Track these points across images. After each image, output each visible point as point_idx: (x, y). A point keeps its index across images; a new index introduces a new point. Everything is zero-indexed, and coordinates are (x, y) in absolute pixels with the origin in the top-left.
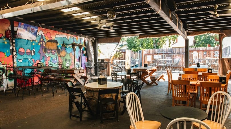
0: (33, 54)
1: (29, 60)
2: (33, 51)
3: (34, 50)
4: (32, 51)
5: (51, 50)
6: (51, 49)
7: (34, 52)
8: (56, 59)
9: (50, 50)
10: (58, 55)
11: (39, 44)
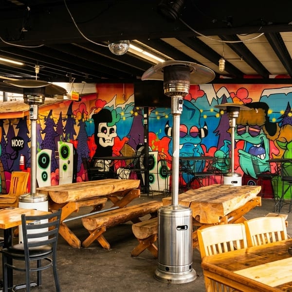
0: (203, 135)
1: (196, 146)
2: (205, 129)
3: (206, 127)
4: (202, 130)
5: (247, 127)
6: (247, 124)
7: (206, 132)
8: (263, 145)
9: (245, 126)
10: (269, 136)
11: (218, 115)
